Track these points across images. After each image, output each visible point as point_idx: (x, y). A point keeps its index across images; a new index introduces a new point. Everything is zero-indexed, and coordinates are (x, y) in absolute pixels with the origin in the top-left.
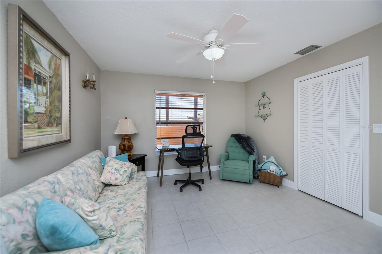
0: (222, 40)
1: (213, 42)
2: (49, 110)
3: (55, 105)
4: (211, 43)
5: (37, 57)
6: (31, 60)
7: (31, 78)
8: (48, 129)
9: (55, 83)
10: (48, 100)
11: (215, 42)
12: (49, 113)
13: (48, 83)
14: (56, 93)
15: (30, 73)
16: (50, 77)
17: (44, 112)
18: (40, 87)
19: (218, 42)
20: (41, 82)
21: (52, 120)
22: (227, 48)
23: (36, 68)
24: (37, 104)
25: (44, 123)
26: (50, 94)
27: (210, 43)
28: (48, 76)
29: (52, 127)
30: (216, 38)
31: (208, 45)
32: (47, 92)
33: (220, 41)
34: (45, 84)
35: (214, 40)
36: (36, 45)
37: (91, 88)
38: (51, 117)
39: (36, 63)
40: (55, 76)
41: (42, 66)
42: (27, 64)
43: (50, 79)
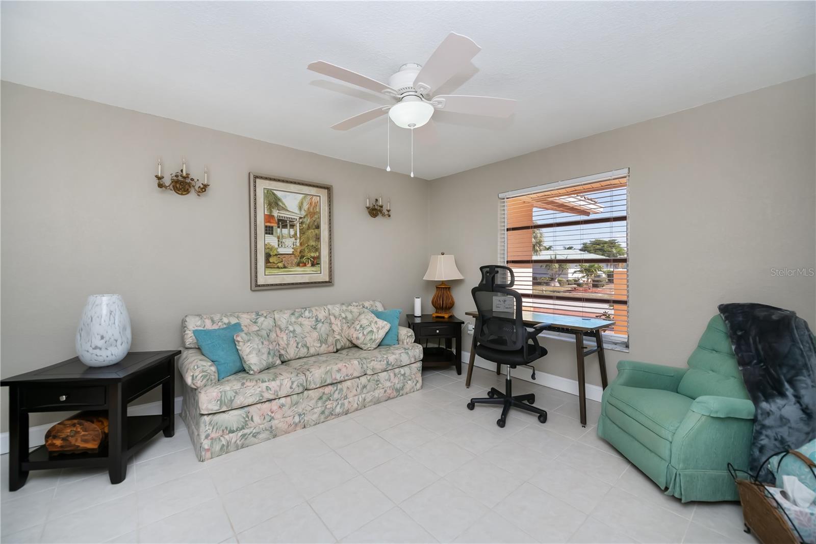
0: (428, 86)
1: (410, 88)
2: (299, 250)
3: (308, 245)
4: (406, 90)
5: (281, 204)
6: (272, 210)
7: (275, 225)
8: (298, 269)
9: (310, 223)
10: (298, 241)
11: (413, 90)
12: (299, 254)
13: (298, 225)
14: (312, 232)
15: (272, 221)
16: (300, 218)
17: (291, 253)
18: (285, 231)
19: (420, 88)
20: (286, 225)
21: (304, 260)
22: (438, 105)
23: (279, 214)
24: (282, 246)
25: (292, 263)
26: (300, 235)
27: (404, 91)
28: (298, 218)
29: (305, 267)
30: (415, 82)
31: (398, 95)
32: (296, 234)
33: (425, 88)
34: (292, 226)
35: (412, 86)
36: (279, 194)
37: (383, 215)
38: (302, 257)
39: (279, 210)
40: (309, 216)
41: (288, 211)
42: (269, 214)
43: (301, 220)
